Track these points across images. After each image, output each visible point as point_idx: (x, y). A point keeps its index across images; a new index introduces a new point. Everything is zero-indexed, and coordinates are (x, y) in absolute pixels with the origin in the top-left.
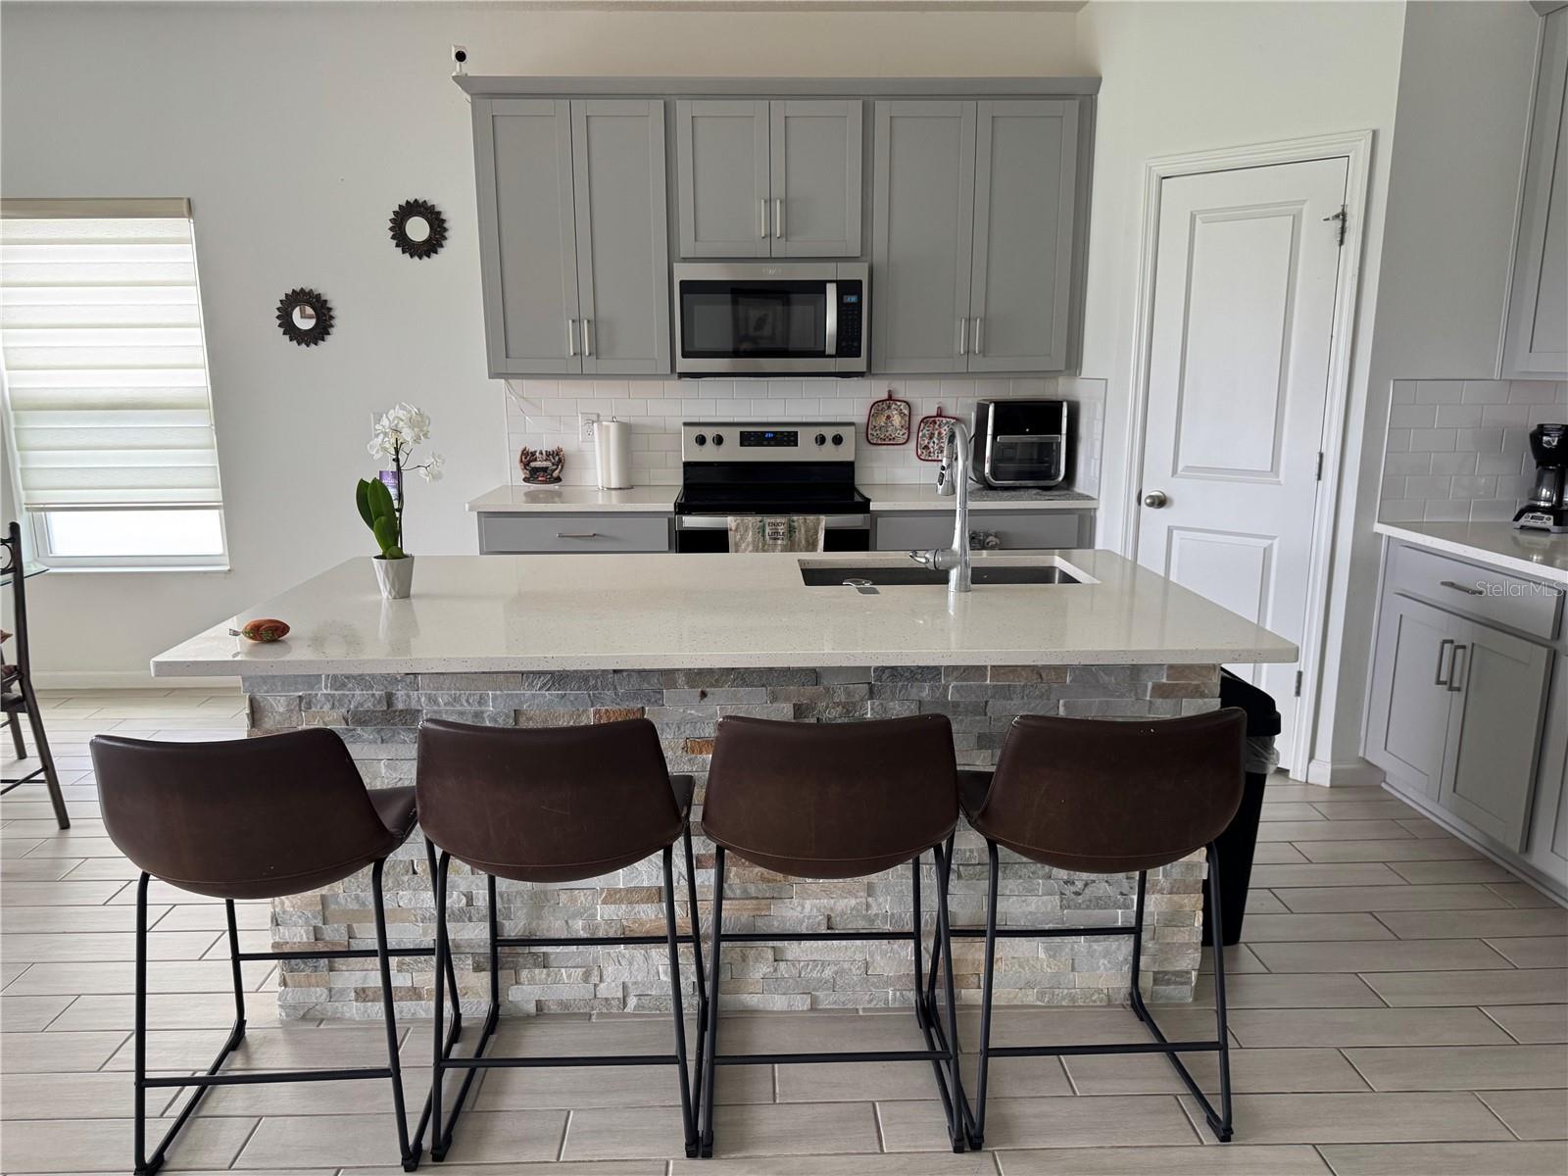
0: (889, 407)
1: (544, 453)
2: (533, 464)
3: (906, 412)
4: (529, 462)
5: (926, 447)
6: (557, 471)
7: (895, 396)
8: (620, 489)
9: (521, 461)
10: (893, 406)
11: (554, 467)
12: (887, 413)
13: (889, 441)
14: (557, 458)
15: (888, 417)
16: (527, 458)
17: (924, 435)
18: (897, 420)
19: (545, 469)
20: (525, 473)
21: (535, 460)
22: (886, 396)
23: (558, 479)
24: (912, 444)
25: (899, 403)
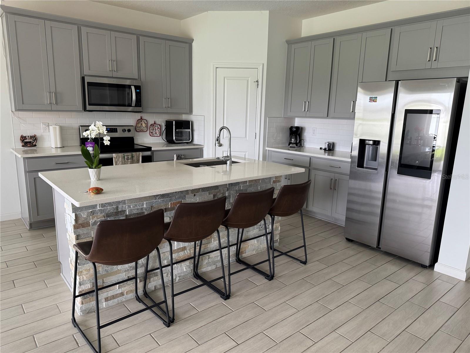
0: (141, 121)
1: (29, 137)
2: (25, 141)
3: (146, 123)
4: (24, 140)
5: (152, 133)
6: (35, 143)
7: (142, 118)
8: (61, 147)
9: (21, 140)
10: (143, 121)
11: (34, 141)
12: (141, 123)
13: (142, 131)
14: (34, 138)
15: (141, 124)
16: (23, 138)
17: (151, 129)
18: (144, 125)
19: (30, 142)
20: (22, 144)
21: (26, 139)
22: (140, 118)
23: (35, 145)
24: (148, 132)
25: (144, 120)
